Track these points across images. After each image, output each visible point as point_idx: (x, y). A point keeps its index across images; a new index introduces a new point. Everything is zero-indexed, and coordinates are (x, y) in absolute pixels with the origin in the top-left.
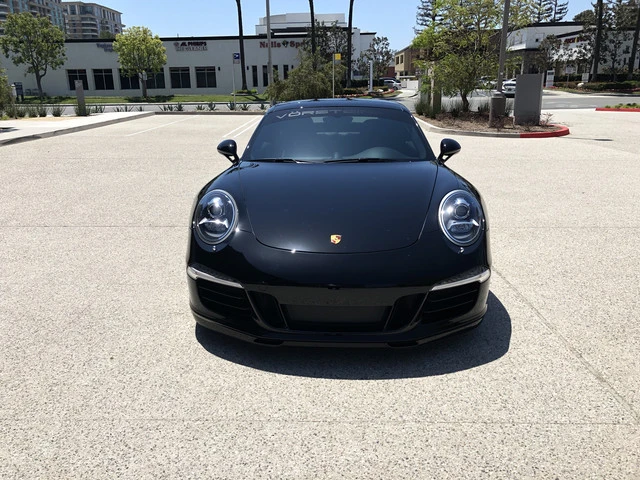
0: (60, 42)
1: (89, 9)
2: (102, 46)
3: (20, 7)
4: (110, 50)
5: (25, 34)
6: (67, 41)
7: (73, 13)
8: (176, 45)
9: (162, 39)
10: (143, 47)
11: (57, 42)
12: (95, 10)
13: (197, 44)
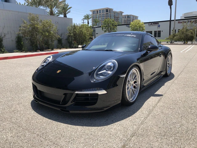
0: (116, 26)
1: (129, 16)
2: (127, 26)
3: (112, 17)
4: (129, 27)
5: (108, 24)
6: (118, 25)
7: (125, 18)
8: (149, 24)
9: (144, 23)
10: (138, 26)
11: (115, 26)
12: (131, 16)
13: (156, 24)
